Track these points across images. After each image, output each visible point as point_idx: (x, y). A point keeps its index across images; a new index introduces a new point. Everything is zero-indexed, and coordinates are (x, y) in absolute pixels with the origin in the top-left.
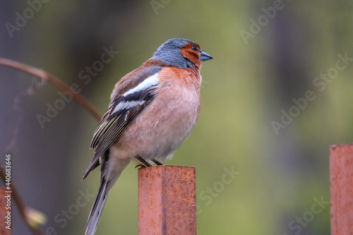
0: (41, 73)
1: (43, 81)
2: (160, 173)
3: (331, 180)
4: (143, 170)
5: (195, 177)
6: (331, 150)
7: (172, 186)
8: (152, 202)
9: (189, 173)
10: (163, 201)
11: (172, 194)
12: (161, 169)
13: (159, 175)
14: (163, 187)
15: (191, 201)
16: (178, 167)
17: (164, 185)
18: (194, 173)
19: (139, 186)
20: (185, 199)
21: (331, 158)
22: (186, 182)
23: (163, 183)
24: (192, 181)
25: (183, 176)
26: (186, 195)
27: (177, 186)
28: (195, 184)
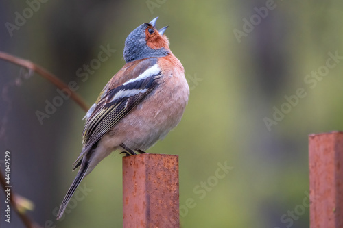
0: (28, 64)
1: (30, 71)
2: (144, 161)
3: (310, 168)
4: (127, 159)
5: (178, 165)
6: (310, 139)
7: (156, 173)
8: (136, 189)
9: (171, 161)
10: (147, 188)
11: (156, 181)
12: (145, 158)
13: (143, 163)
14: (147, 174)
15: (174, 188)
16: (161, 155)
17: (148, 172)
18: (177, 161)
19: (123, 173)
20: (168, 187)
21: (310, 146)
22: (169, 170)
23: (147, 171)
24: (175, 169)
25: (167, 163)
26: (169, 182)
27: (160, 174)
28: (177, 171)
